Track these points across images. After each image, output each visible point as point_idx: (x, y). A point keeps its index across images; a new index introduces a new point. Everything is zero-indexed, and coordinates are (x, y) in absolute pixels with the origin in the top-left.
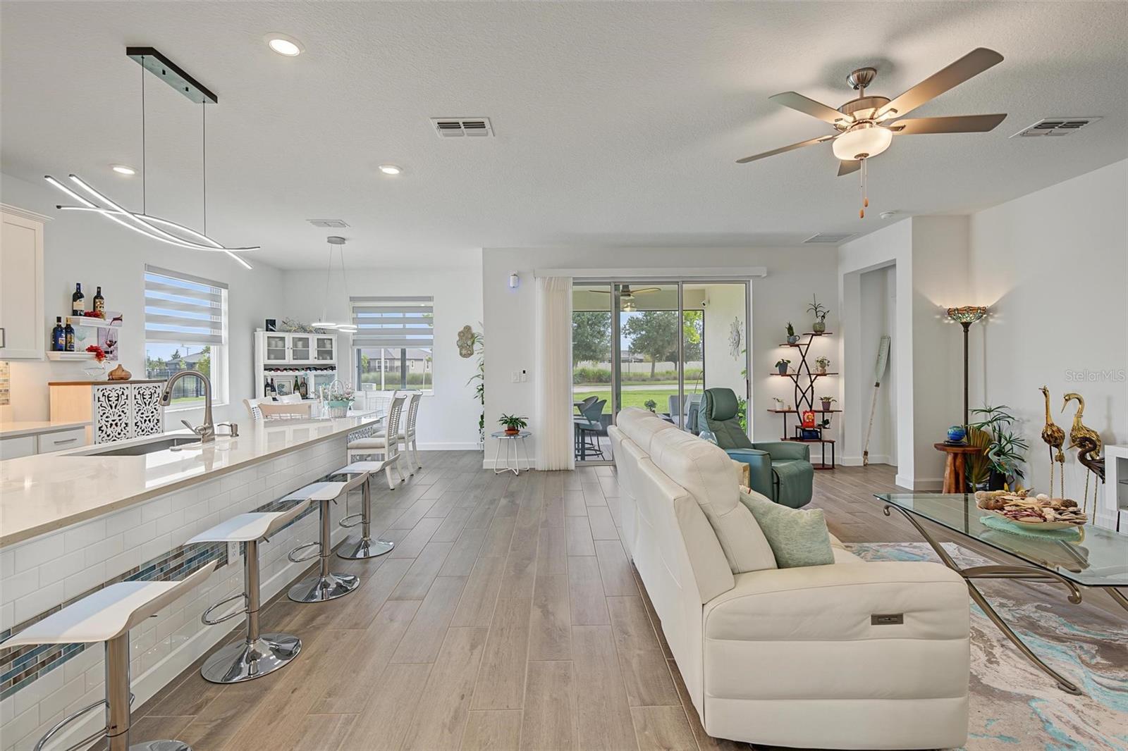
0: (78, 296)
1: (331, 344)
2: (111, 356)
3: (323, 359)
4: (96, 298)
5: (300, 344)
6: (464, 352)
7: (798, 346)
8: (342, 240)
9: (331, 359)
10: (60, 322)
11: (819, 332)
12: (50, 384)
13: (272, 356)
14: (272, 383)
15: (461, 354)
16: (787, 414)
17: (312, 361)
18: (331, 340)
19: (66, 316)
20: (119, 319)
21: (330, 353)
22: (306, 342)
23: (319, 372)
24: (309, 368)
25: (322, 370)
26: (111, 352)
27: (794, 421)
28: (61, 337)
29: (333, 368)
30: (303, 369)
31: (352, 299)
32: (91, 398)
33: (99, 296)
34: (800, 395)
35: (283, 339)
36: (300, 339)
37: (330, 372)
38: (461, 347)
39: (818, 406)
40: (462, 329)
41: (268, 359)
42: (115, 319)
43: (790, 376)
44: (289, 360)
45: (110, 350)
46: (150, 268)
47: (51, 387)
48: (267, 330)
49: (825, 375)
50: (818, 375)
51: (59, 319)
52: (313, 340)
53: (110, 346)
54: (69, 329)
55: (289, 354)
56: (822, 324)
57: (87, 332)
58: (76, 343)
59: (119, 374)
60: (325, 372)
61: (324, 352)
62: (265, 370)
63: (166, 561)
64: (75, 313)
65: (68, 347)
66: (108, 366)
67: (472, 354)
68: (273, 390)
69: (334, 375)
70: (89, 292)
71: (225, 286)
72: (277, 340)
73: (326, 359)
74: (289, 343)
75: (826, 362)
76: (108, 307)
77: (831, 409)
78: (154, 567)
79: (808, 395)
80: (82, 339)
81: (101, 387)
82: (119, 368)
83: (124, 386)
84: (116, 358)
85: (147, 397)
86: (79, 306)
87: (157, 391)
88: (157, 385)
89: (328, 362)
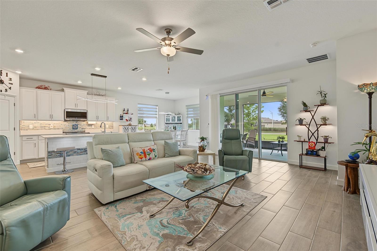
0: (124, 110)
5: (174, 118)
7: (309, 111)
8: (168, 93)
9: (181, 121)
11: (323, 104)
12: (119, 126)
16: (303, 142)
17: (176, 122)
18: (181, 117)
19: (122, 114)
20: (133, 114)
22: (175, 117)
24: (176, 124)
25: (178, 124)
27: (306, 146)
28: (121, 118)
29: (181, 124)
30: (174, 124)
31: (186, 106)
32: (122, 128)
33: (128, 110)
34: (310, 134)
36: (174, 117)
39: (321, 140)
41: (166, 121)
42: (131, 114)
43: (305, 125)
44: (171, 122)
46: (139, 104)
47: (120, 126)
49: (326, 125)
50: (321, 125)
51: (121, 115)
52: (176, 116)
53: (131, 119)
54: (122, 116)
55: (171, 120)
56: (324, 100)
57: (126, 117)
58: (124, 119)
59: (130, 124)
61: (179, 120)
62: (166, 124)
63: (85, 149)
64: (124, 113)
65: (122, 119)
66: (128, 123)
69: (182, 125)
70: (126, 110)
71: (157, 106)
72: (168, 117)
74: (171, 118)
75: (327, 118)
76: (129, 112)
77: (328, 142)
78: (83, 149)
79: (316, 134)
81: (124, 126)
82: (130, 123)
83: (128, 126)
84: (132, 121)
85: (133, 128)
86: (124, 112)
87: (136, 127)
88: (135, 126)
89: (180, 122)
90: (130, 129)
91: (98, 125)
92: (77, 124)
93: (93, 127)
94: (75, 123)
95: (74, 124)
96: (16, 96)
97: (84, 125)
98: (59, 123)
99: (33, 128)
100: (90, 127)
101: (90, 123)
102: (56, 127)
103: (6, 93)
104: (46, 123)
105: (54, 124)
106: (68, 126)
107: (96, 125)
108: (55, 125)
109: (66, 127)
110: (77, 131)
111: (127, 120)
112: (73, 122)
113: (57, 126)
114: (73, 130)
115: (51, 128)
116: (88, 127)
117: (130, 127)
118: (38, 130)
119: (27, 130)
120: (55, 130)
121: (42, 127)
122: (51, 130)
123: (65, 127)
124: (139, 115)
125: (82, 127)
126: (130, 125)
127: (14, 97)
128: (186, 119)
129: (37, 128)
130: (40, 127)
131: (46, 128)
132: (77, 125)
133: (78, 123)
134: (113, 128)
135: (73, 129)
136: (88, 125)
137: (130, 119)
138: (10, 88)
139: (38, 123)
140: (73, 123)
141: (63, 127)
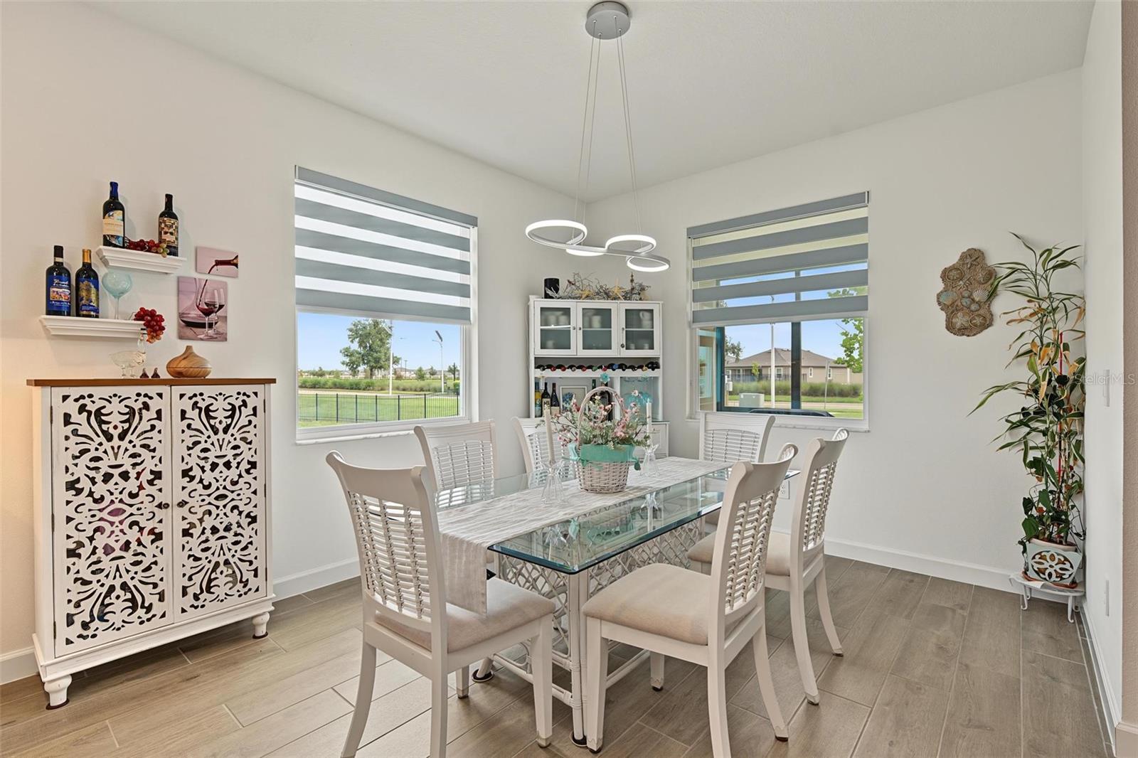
0: (113, 205)
1: (652, 319)
2: (211, 332)
3: (637, 348)
4: (162, 215)
5: (596, 321)
6: (960, 320)
9: (652, 347)
10: (62, 256)
12: (33, 383)
13: (550, 343)
14: (554, 391)
15: (950, 327)
17: (617, 350)
18: (651, 311)
20: (232, 263)
21: (649, 337)
22: (605, 315)
23: (629, 373)
24: (610, 364)
25: (633, 368)
26: (211, 326)
29: (653, 364)
30: (600, 367)
31: (693, 233)
33: (168, 212)
35: (566, 312)
36: (598, 312)
37: (649, 373)
38: (951, 310)
40: (953, 259)
41: (543, 346)
42: (219, 263)
44: (577, 349)
45: (207, 320)
46: (308, 176)
48: (546, 297)
51: (59, 251)
52: (618, 311)
53: (207, 313)
54: (87, 273)
55: (577, 339)
57: (137, 283)
58: (107, 304)
59: (183, 365)
60: (639, 373)
61: (638, 335)
62: (536, 368)
64: (107, 242)
65: (80, 307)
66: (162, 352)
67: (990, 325)
68: (554, 402)
69: (656, 379)
71: (471, 221)
72: (559, 313)
73: (642, 348)
74: (577, 320)
76: (189, 233)
80: (118, 294)
81: (75, 392)
82: (189, 353)
83: (152, 390)
84: (222, 337)
85: (221, 415)
86: (114, 224)
87: (251, 402)
88: (249, 389)
89: (645, 353)
90: (172, 428)
111: (151, 323)
117: (173, 400)
124: (303, 282)
126: (184, 374)
128: (688, 332)
137: (194, 314)
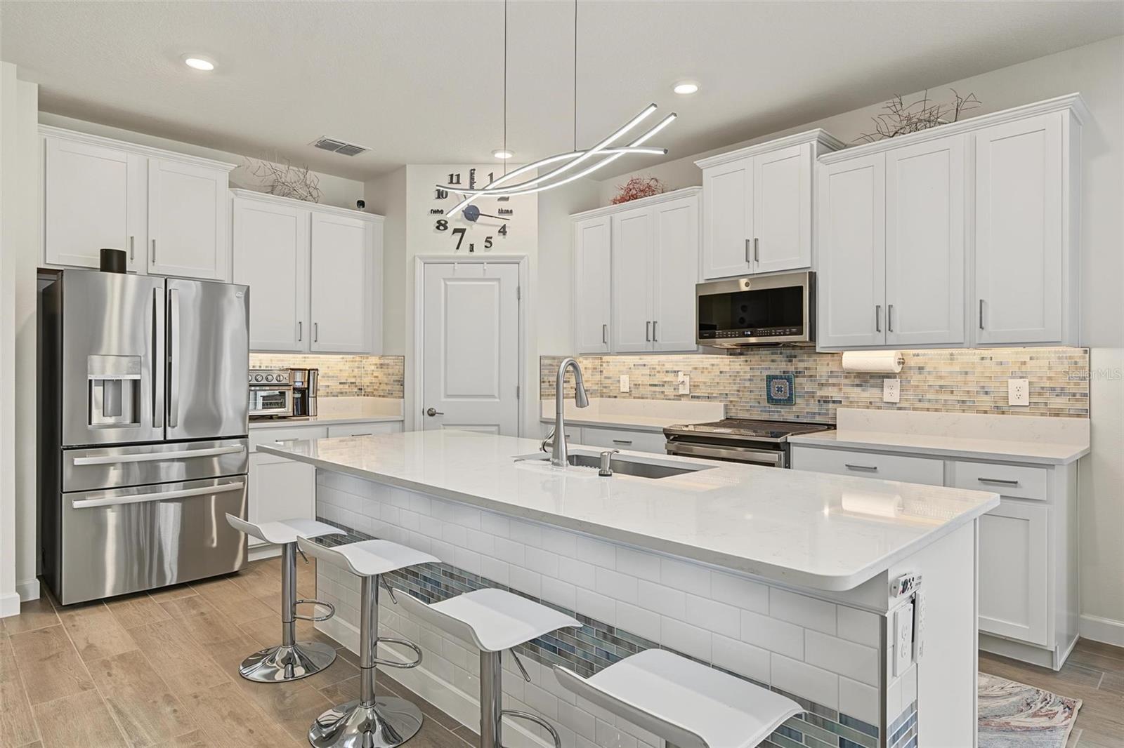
91: (932, 380)
92: (791, 369)
93: (891, 392)
94: (778, 365)
95: (777, 373)
96: (522, 257)
97: (831, 381)
98: (713, 365)
99: (630, 391)
100: (870, 394)
101: (852, 360)
102: (702, 386)
103: (492, 252)
104: (669, 367)
105: (696, 368)
106: (750, 380)
107: (915, 379)
108: (700, 378)
109: (738, 391)
110: (791, 418)
112: (773, 361)
113: (705, 383)
114: (773, 408)
115: (681, 392)
116: (858, 390)
118: (643, 398)
119: (615, 397)
120: (696, 402)
121: (655, 385)
122: (684, 402)
123: (735, 388)
125: (819, 393)
127: (516, 261)
129: (642, 390)
130: (651, 385)
131: (669, 391)
132: (789, 380)
133: (801, 366)
134: (1088, 413)
135: (770, 399)
136: (857, 381)
138: (503, 231)
139: (645, 365)
140: (773, 366)
141: (727, 389)
